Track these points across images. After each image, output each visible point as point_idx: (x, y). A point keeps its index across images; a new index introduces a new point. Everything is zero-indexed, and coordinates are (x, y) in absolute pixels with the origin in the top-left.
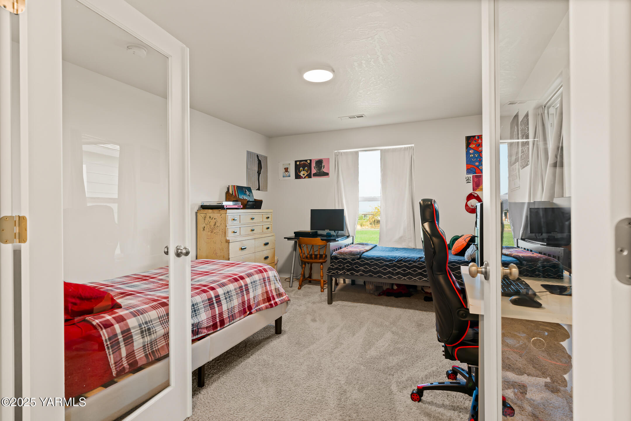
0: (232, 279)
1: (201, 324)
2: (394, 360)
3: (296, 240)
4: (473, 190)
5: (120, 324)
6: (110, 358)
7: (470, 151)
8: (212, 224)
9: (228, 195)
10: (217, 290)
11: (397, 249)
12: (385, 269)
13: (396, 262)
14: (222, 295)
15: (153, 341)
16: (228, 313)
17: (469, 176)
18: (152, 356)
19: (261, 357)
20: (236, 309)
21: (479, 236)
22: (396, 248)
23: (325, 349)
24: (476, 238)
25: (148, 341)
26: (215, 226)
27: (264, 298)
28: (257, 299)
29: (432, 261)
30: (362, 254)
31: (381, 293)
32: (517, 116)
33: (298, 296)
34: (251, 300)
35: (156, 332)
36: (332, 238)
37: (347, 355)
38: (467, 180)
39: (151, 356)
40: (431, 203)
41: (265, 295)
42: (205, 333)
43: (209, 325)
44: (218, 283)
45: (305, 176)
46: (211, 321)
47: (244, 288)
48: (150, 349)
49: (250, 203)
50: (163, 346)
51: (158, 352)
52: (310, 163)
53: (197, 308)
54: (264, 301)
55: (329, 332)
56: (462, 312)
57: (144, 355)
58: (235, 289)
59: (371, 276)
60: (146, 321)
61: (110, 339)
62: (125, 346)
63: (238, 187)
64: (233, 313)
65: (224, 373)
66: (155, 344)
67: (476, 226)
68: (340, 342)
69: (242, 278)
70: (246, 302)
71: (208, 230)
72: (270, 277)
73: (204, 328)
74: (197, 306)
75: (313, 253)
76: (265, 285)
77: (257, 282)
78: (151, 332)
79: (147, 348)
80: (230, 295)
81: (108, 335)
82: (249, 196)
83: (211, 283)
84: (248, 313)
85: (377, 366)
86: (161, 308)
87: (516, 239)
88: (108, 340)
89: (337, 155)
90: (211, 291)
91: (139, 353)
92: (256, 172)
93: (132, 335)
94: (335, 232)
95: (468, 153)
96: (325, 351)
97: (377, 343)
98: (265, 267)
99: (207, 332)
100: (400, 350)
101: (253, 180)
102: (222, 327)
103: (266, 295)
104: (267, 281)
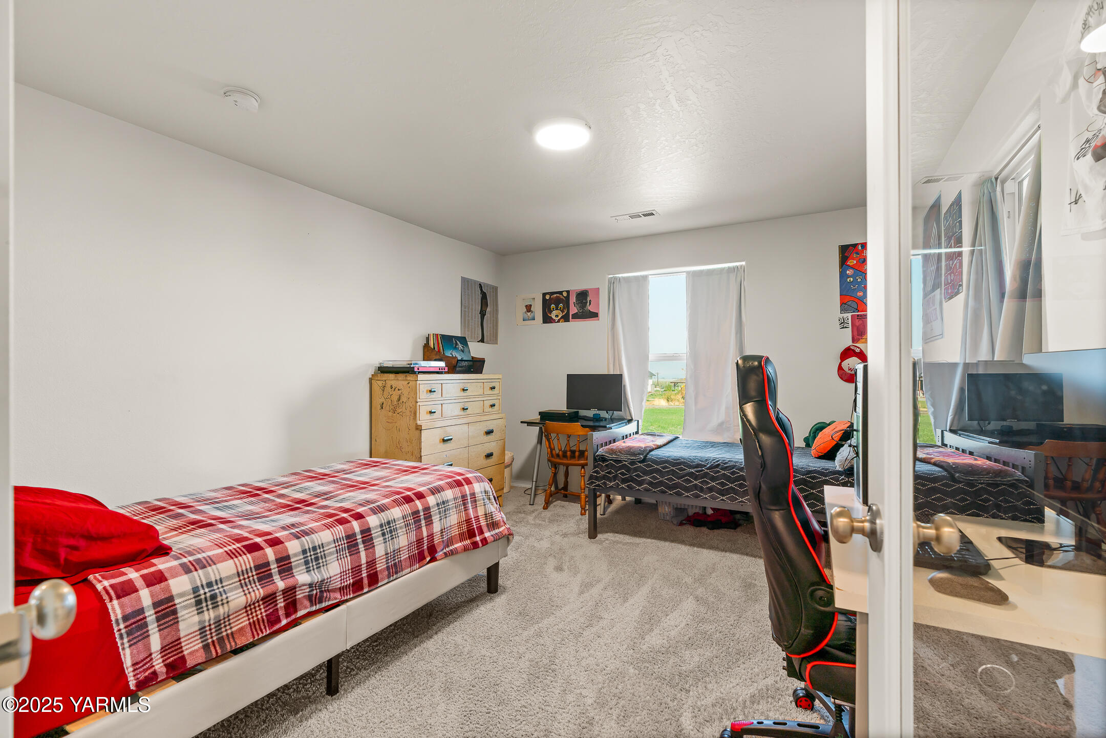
0: (402, 497)
1: (327, 582)
2: (692, 658)
3: (541, 425)
4: (853, 341)
5: (151, 588)
6: (124, 655)
7: (848, 272)
8: (395, 398)
9: (426, 350)
10: (367, 518)
11: (713, 445)
12: (688, 481)
13: (707, 469)
14: (376, 527)
15: (222, 618)
16: (387, 561)
17: (845, 315)
18: (218, 648)
19: (451, 638)
20: (403, 553)
21: (860, 428)
22: (711, 443)
23: (568, 628)
24: (855, 433)
25: (210, 620)
26: (400, 402)
27: (462, 531)
28: (448, 534)
29: (758, 482)
30: (648, 454)
31: (683, 521)
32: (936, 206)
33: (540, 522)
34: (436, 535)
35: (228, 602)
36: (602, 424)
37: (607, 642)
38: (842, 323)
39: (215, 648)
40: (760, 363)
41: (463, 526)
42: (336, 599)
43: (346, 584)
44: (372, 506)
45: (559, 318)
46: (349, 577)
47: (422, 514)
48: (214, 634)
49: (464, 364)
50: (241, 629)
51: (231, 640)
52: (568, 298)
53: (322, 553)
54: (462, 538)
55: (581, 593)
56: (820, 593)
57: (201, 645)
58: (404, 517)
59: (663, 492)
60: (209, 581)
61: (125, 618)
62: (160, 630)
63: (443, 337)
64: (397, 561)
65: (379, 667)
66: (227, 623)
67: (855, 410)
68: (598, 614)
69: (420, 496)
70: (425, 539)
71: (388, 408)
72: (476, 494)
73: (334, 590)
74: (322, 550)
75: (568, 449)
76: (465, 508)
77: (449, 504)
78: (217, 602)
79: (208, 632)
80: (392, 528)
81: (123, 612)
82: (463, 351)
83: (360, 505)
84: (428, 559)
85: (660, 670)
86: (245, 554)
87: (939, 432)
88: (121, 621)
89: (612, 282)
90: (355, 521)
91: (191, 643)
92: (477, 312)
93: (176, 609)
94: (607, 413)
95: (843, 276)
96: (568, 632)
97: (665, 621)
98: (469, 476)
99: (340, 597)
100: (707, 637)
101: (472, 326)
102: (373, 587)
103: (466, 526)
104: (469, 500)
